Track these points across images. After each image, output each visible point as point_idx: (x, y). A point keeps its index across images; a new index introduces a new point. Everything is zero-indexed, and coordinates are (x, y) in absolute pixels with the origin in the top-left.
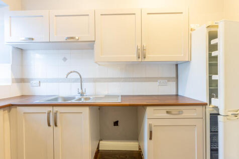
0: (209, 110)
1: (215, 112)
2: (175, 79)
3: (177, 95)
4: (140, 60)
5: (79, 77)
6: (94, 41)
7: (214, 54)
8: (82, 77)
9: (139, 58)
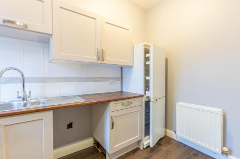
0: (145, 99)
1: (147, 100)
2: (120, 79)
3: (122, 92)
4: (99, 62)
5: (21, 76)
7: (147, 63)
8: (25, 76)
9: (99, 60)
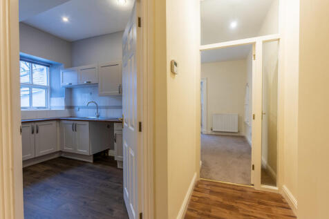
6: (98, 83)
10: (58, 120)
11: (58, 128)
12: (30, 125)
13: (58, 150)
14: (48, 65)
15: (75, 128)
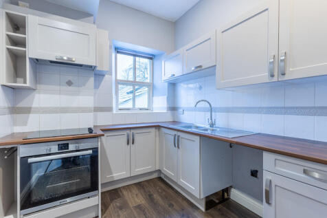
6: (215, 66)
9: (273, 76)
10: (158, 127)
11: (158, 138)
12: (125, 133)
13: (157, 168)
14: (151, 57)
15: (177, 143)
